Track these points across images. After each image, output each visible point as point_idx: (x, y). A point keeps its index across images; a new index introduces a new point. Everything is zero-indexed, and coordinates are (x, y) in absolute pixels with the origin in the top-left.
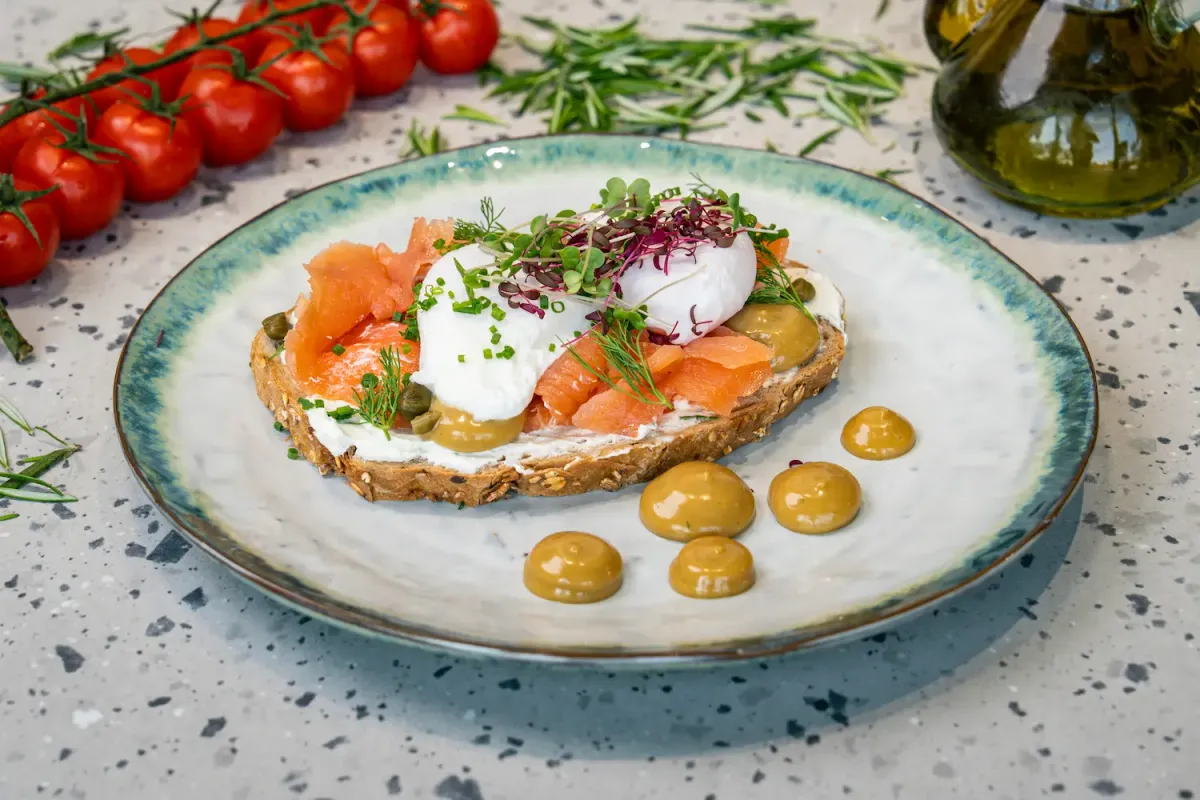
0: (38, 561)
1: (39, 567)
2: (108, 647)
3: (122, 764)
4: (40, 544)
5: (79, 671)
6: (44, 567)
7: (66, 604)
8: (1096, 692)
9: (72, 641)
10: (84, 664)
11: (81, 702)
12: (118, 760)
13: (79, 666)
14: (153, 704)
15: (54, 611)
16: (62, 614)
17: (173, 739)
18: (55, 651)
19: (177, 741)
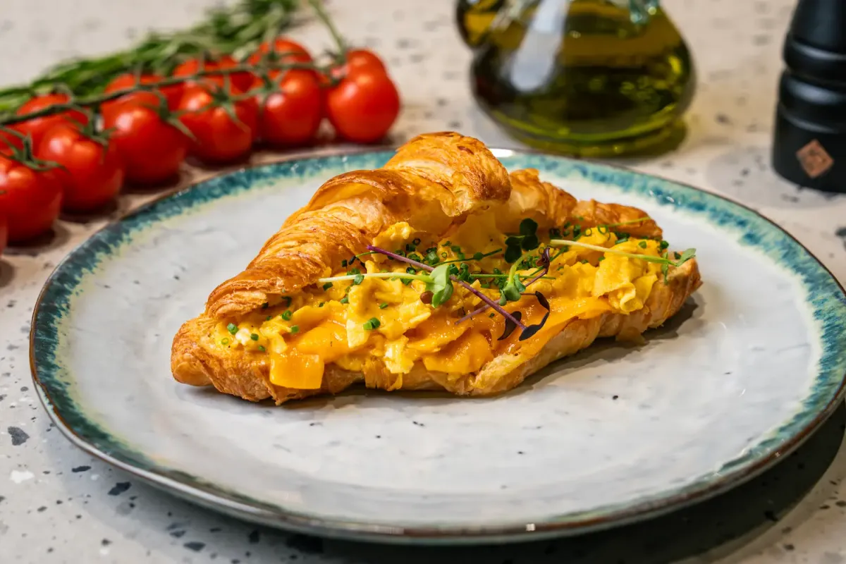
0: (8, 370)
1: (8, 374)
2: (49, 430)
3: (42, 509)
4: (12, 359)
5: (23, 445)
6: (11, 375)
7: (23, 400)
8: (838, 508)
9: (22, 425)
10: (28, 440)
11: (20, 466)
12: (39, 506)
13: (24, 441)
14: (75, 470)
15: (13, 404)
16: (19, 406)
17: (86, 495)
18: (7, 430)
19: (89, 496)
